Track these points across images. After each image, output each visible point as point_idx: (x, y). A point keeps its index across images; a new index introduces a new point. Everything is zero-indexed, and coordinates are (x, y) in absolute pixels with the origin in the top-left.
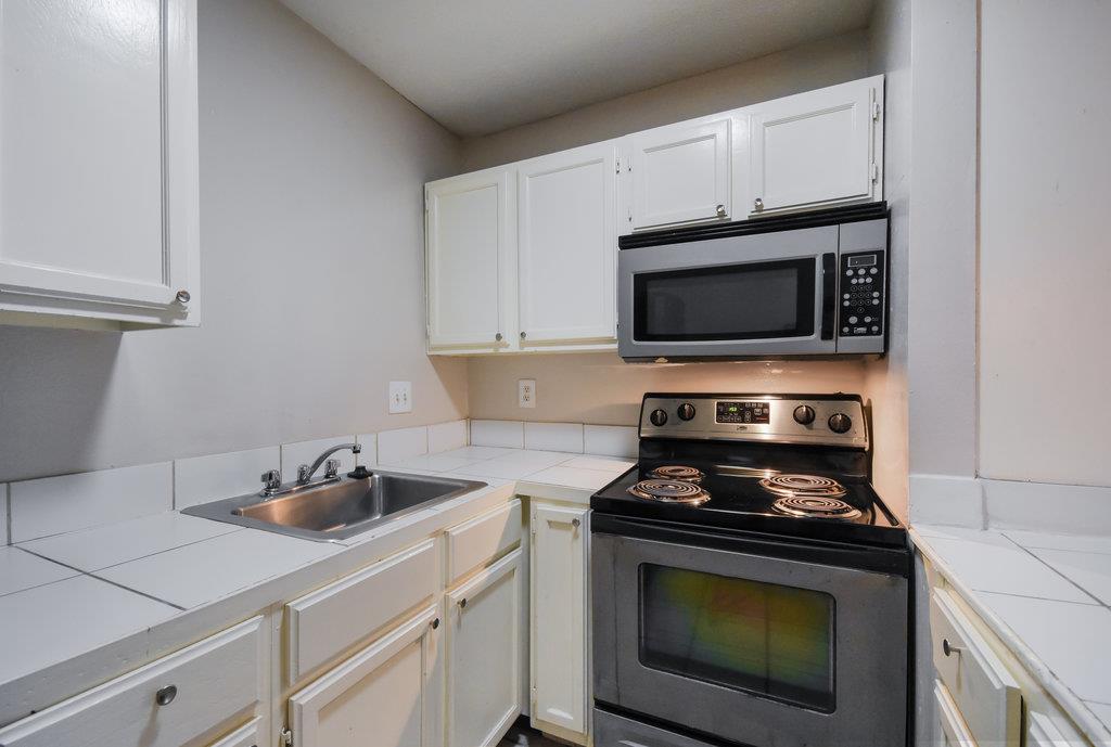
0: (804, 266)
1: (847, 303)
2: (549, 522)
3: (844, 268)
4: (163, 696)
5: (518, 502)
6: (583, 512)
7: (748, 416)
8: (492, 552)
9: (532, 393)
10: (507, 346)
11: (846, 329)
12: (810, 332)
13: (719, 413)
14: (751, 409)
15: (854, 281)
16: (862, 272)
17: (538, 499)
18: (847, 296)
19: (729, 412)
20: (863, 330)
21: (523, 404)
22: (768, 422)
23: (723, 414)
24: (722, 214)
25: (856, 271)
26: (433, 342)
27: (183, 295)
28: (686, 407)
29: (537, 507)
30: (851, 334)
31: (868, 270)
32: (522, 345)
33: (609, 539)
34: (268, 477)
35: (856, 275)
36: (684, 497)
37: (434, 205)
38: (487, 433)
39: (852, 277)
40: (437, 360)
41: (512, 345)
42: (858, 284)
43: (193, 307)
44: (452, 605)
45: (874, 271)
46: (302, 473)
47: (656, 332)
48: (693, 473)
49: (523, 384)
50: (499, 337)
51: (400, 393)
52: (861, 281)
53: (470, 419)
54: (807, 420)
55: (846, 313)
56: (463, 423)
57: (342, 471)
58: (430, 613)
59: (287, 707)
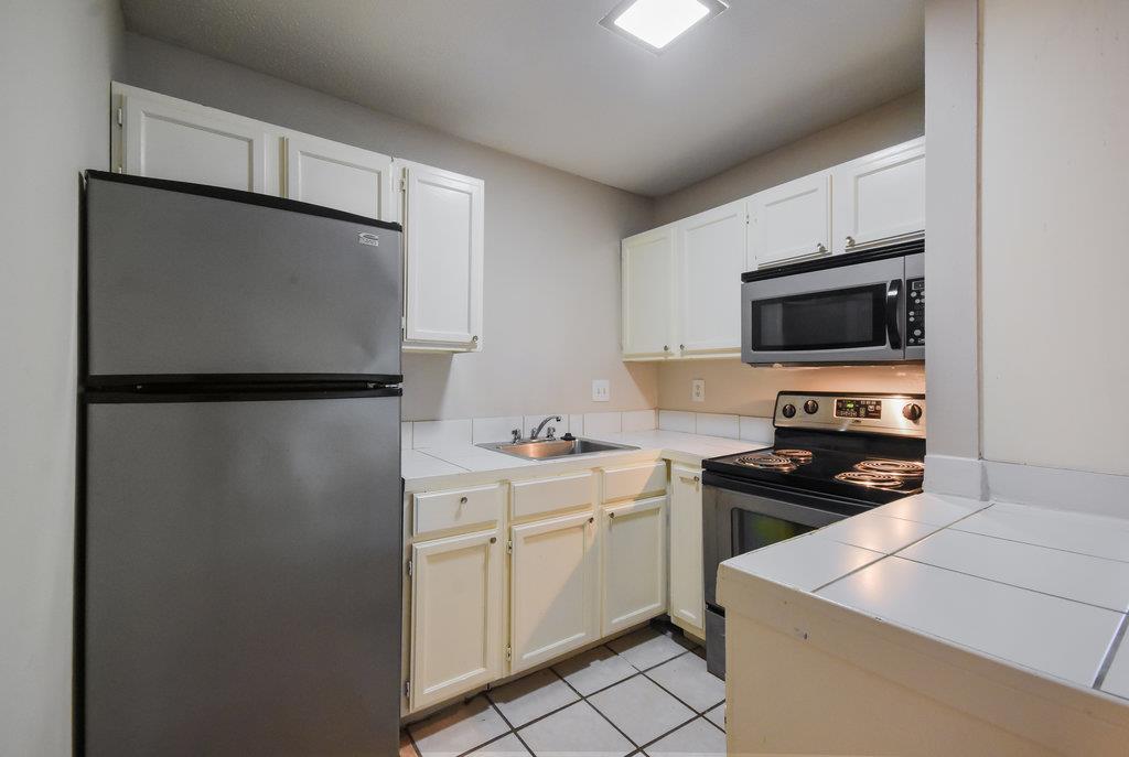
1: (912, 319)
2: (682, 478)
3: (910, 291)
4: (464, 500)
5: (664, 463)
6: (699, 472)
7: (862, 412)
8: (639, 491)
10: (672, 355)
11: (912, 340)
12: (884, 344)
13: (838, 408)
14: (866, 406)
15: (918, 301)
17: (673, 462)
18: (912, 313)
19: (847, 408)
21: (695, 398)
22: (879, 417)
23: (842, 410)
24: (823, 250)
25: (919, 293)
26: (626, 352)
27: (475, 338)
28: (811, 403)
29: (674, 467)
32: (682, 354)
33: (713, 490)
34: (515, 432)
35: (919, 296)
37: (627, 253)
38: (668, 419)
39: (916, 298)
40: (631, 366)
41: (676, 355)
43: (479, 343)
44: (606, 515)
46: (533, 432)
47: (769, 343)
48: (805, 455)
49: (696, 382)
50: (666, 348)
51: (601, 388)
53: (658, 409)
54: (914, 416)
55: (912, 326)
56: (653, 412)
57: (559, 434)
58: (589, 515)
59: (510, 530)
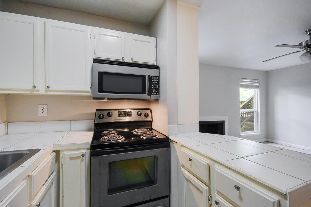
0: (144, 77)
2: (70, 158)
3: (152, 79)
5: (54, 153)
7: (126, 115)
9: (46, 111)
10: (39, 91)
12: (145, 94)
14: (127, 113)
15: (154, 82)
16: (155, 80)
17: (63, 151)
19: (122, 114)
20: (155, 94)
21: (40, 114)
22: (131, 116)
23: (120, 115)
24: (123, 60)
25: (154, 80)
28: (110, 113)
29: (63, 154)
30: (153, 94)
31: (156, 80)
32: (46, 91)
35: (154, 81)
36: (117, 140)
41: (41, 91)
42: (154, 83)
45: (157, 81)
48: (114, 132)
50: (34, 87)
52: (155, 82)
54: (140, 115)
55: (152, 89)
56: (4, 124)
